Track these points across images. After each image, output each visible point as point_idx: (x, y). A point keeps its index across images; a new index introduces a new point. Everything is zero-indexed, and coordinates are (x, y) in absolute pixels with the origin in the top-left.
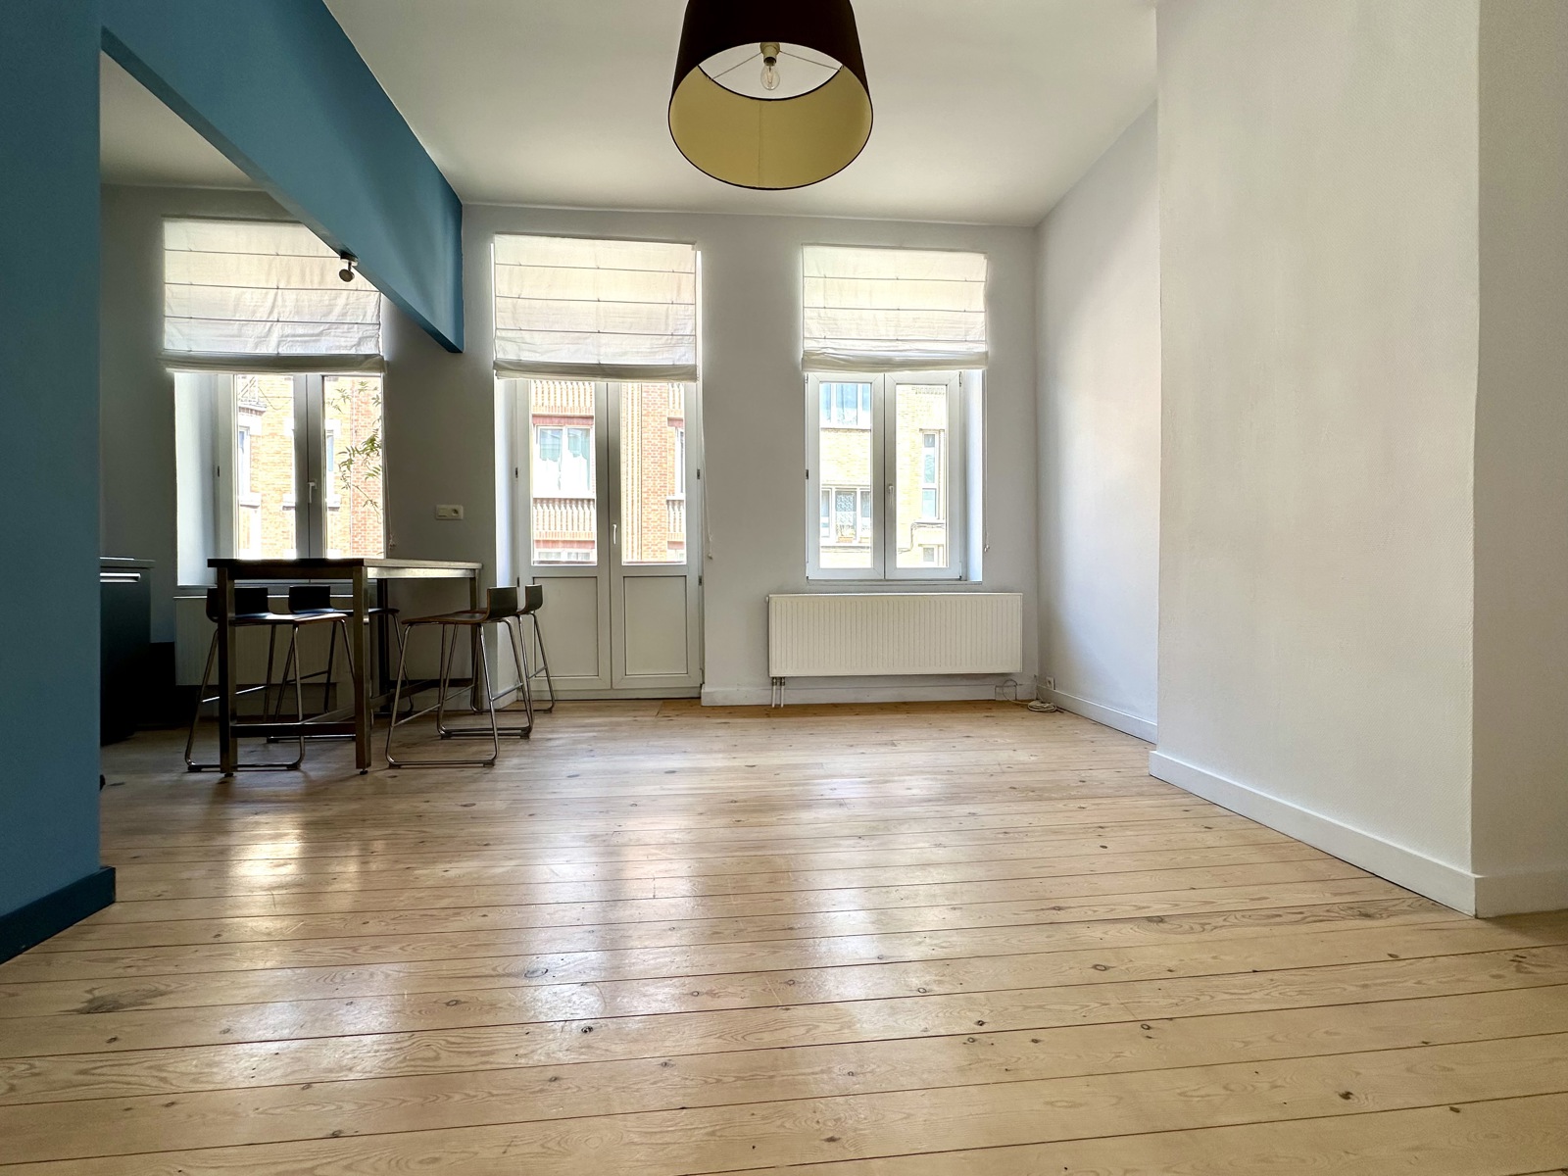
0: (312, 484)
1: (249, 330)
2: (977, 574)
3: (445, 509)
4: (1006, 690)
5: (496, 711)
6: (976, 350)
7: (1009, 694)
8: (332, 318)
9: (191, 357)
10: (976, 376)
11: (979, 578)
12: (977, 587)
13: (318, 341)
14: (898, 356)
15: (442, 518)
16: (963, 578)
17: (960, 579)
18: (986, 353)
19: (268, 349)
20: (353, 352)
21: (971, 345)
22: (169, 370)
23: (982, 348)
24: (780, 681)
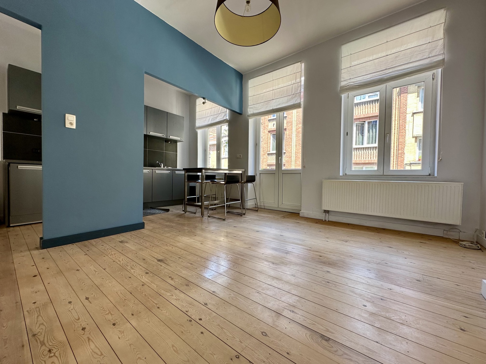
0: (218, 152)
1: (208, 119)
3: (238, 155)
4: (453, 233)
5: (247, 209)
6: (435, 60)
7: (454, 235)
8: (219, 112)
9: (199, 127)
10: (438, 72)
12: (435, 179)
13: (216, 118)
14: (385, 77)
15: (238, 158)
16: (431, 175)
18: (443, 59)
19: (210, 123)
20: (222, 119)
21: (432, 58)
22: (197, 130)
23: (440, 58)
24: (327, 212)
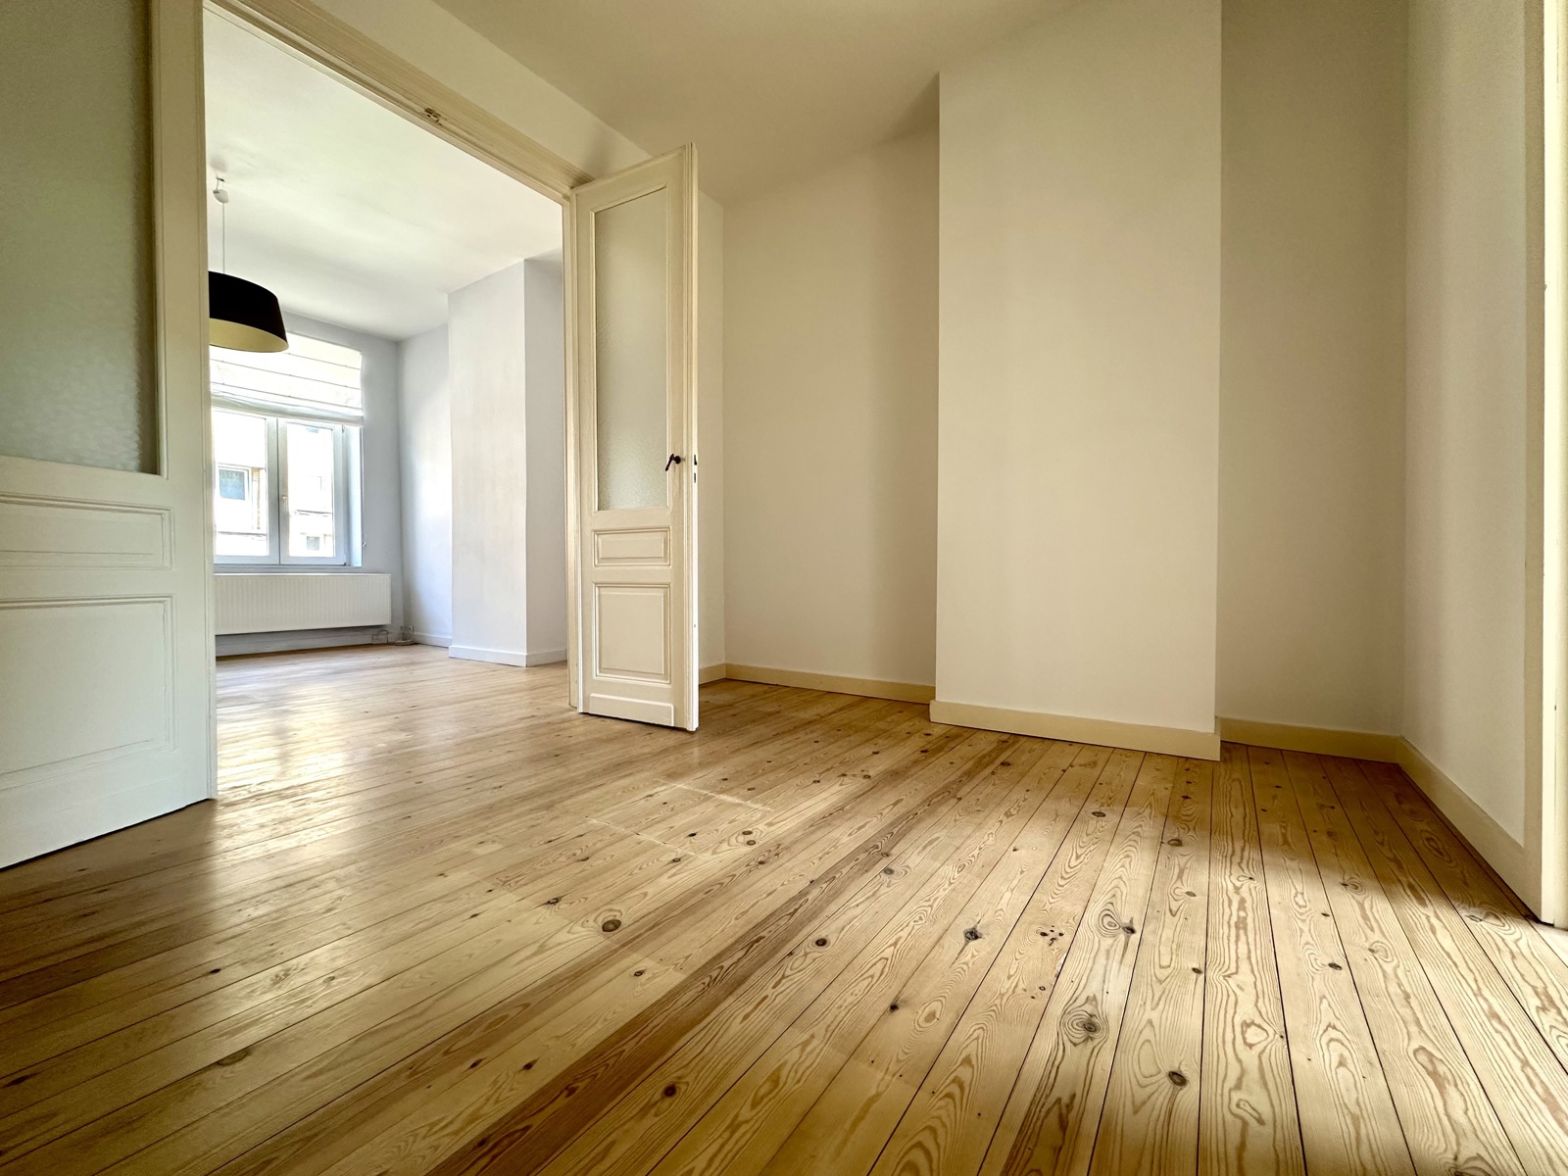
2: (357, 560)
4: (381, 637)
6: (354, 414)
7: (382, 638)
10: (355, 432)
11: (360, 565)
12: (357, 570)
14: (290, 409)
16: (347, 564)
17: (345, 565)
18: (362, 417)
21: (350, 410)
23: (360, 413)
